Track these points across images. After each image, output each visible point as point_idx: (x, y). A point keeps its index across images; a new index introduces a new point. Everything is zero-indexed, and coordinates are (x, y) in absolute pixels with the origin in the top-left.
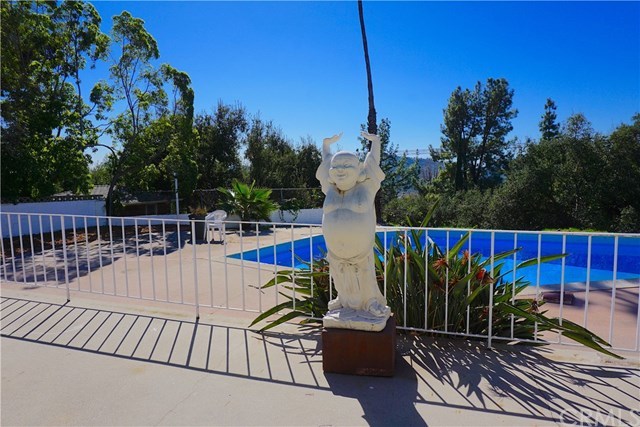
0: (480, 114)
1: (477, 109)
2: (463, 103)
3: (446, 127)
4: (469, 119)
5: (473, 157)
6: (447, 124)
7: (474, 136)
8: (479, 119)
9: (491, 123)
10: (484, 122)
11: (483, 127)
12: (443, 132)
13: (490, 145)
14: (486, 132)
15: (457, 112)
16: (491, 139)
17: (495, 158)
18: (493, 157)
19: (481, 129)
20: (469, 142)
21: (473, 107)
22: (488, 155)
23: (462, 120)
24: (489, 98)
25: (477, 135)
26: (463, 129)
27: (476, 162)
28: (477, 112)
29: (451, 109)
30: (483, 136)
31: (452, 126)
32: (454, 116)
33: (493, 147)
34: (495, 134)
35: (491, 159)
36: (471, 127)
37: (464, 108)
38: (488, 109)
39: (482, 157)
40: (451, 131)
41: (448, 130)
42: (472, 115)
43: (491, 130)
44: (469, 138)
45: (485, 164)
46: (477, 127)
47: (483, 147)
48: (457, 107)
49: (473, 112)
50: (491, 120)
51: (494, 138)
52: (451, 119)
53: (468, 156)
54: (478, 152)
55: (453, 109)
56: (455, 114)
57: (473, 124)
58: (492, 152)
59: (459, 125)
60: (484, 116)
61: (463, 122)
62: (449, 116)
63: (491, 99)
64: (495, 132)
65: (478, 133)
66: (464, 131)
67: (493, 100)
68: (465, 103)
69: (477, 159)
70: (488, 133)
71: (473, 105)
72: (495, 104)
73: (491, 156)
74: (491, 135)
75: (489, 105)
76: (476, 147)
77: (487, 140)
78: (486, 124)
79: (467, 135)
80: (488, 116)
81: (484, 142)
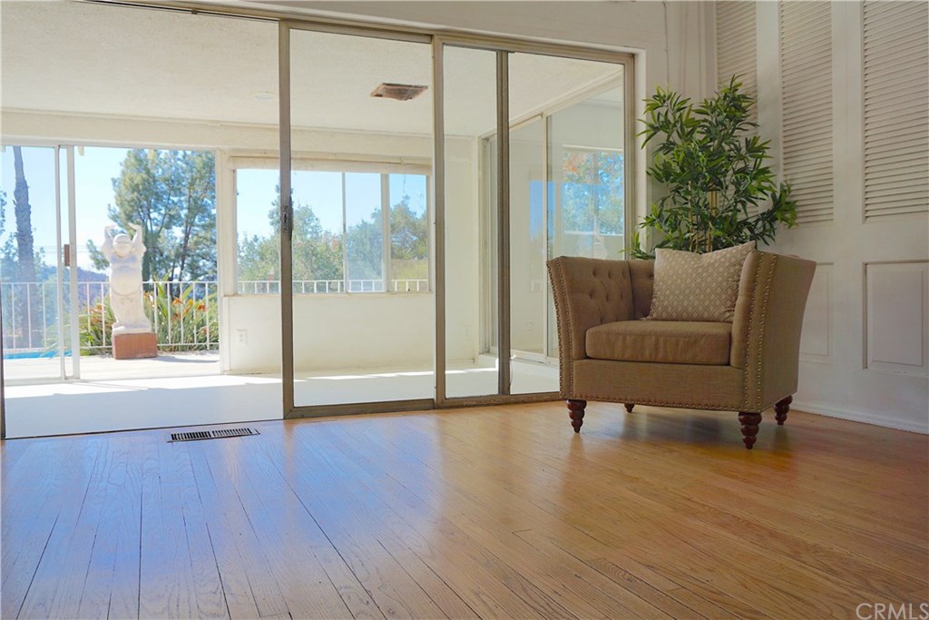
0: (178, 192)
1: (174, 184)
2: (148, 172)
3: (118, 209)
4: (159, 198)
5: (165, 262)
6: (121, 205)
7: (168, 227)
8: (176, 199)
9: (197, 208)
10: (185, 205)
11: (184, 213)
12: (115, 218)
13: (196, 243)
14: (189, 223)
15: (137, 185)
16: (197, 235)
17: (204, 265)
18: (201, 264)
19: (180, 216)
20: (159, 237)
21: (166, 180)
22: (193, 261)
23: (147, 199)
24: (192, 167)
25: (174, 227)
26: (149, 215)
27: (173, 271)
28: (172, 189)
29: (127, 179)
30: (183, 228)
31: (130, 209)
32: (133, 192)
33: (200, 247)
34: (203, 227)
35: (198, 267)
36: (163, 212)
37: (151, 180)
38: (192, 185)
39: (183, 263)
40: (130, 218)
41: (123, 216)
42: (164, 193)
43: (196, 220)
44: (160, 231)
45: (189, 275)
46: (172, 213)
47: (185, 246)
48: (139, 178)
49: (165, 187)
50: (196, 203)
51: (202, 233)
52: (129, 196)
53: (159, 262)
54: (177, 256)
55: (132, 180)
56: (135, 188)
57: (166, 207)
58: (198, 255)
59: (141, 207)
60: (184, 195)
61: (149, 202)
62: (124, 191)
63: (194, 170)
64: (203, 222)
65: (175, 224)
66: (150, 219)
67: (198, 171)
68: (152, 171)
69: (174, 267)
70: (192, 224)
71: (167, 176)
72: (201, 178)
73: (198, 261)
74: (196, 228)
75: (192, 179)
76: (173, 247)
77: (190, 236)
78: (189, 209)
79: (157, 225)
80: (190, 196)
81: (187, 237)
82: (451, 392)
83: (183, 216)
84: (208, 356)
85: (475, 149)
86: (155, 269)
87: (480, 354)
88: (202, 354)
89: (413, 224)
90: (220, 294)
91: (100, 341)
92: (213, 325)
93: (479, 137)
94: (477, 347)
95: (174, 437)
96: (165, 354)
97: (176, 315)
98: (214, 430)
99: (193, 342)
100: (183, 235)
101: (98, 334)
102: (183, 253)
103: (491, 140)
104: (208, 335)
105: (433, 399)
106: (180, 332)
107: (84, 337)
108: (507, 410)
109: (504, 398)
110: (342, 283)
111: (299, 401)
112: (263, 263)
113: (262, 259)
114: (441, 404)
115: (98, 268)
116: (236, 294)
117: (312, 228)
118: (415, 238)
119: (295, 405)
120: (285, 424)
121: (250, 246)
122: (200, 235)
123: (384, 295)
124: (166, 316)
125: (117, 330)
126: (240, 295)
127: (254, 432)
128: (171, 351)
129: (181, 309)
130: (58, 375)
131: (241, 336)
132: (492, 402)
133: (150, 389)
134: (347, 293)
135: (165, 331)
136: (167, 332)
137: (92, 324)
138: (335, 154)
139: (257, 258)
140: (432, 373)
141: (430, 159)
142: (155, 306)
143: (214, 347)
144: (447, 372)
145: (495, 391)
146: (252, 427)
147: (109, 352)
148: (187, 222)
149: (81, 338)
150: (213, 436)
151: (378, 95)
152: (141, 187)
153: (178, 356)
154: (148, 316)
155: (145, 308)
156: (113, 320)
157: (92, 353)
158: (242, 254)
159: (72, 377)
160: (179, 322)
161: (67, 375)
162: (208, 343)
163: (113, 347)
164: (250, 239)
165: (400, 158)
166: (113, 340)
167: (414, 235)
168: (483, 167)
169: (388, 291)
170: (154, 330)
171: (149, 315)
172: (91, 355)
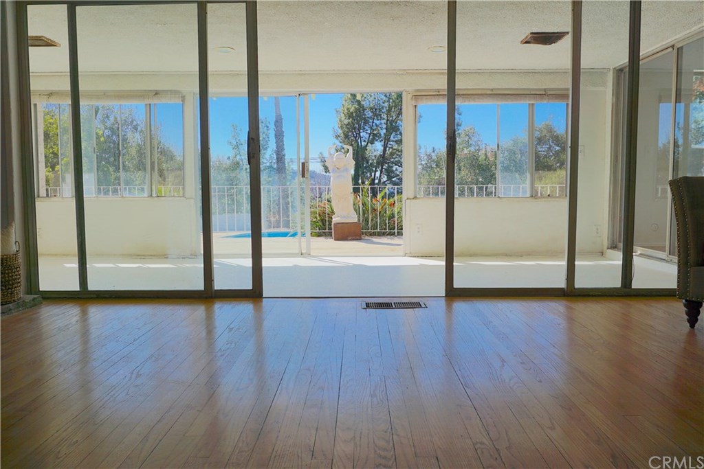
0: (379, 117)
1: (376, 112)
2: (359, 104)
3: (340, 131)
4: (366, 122)
5: (370, 168)
6: (342, 127)
7: (372, 143)
8: (378, 122)
9: (393, 128)
10: (385, 126)
11: (383, 132)
12: (337, 137)
13: (392, 154)
15: (352, 113)
16: (392, 148)
17: (396, 170)
18: (394, 169)
19: (380, 135)
20: (367, 150)
21: (371, 109)
22: (389, 166)
23: (358, 123)
24: (389, 99)
25: (376, 142)
26: (359, 134)
27: (375, 175)
28: (375, 115)
29: (346, 110)
30: (383, 143)
31: (347, 130)
32: (349, 118)
33: (394, 157)
34: (396, 141)
35: (393, 171)
36: (369, 132)
37: (361, 109)
38: (389, 111)
39: (382, 168)
40: (346, 136)
41: (342, 135)
42: (370, 118)
43: (392, 137)
44: (367, 145)
45: (386, 177)
46: (375, 132)
47: (383, 156)
48: (353, 108)
49: (371, 114)
50: (391, 124)
51: (396, 147)
52: (346, 122)
53: (366, 167)
54: (378, 163)
55: (348, 109)
56: (350, 115)
57: (371, 128)
58: (393, 163)
59: (355, 129)
60: (384, 119)
61: (360, 125)
62: (343, 118)
63: (391, 101)
64: (396, 139)
65: (377, 140)
66: (360, 137)
67: (394, 101)
68: (362, 103)
69: (376, 171)
70: (389, 140)
71: (372, 105)
72: (395, 107)
73: (392, 167)
74: (391, 143)
75: (389, 107)
76: (375, 156)
77: (387, 149)
78: (386, 129)
79: (365, 141)
80: (388, 120)
81: (385, 150)
82: (579, 283)
83: (383, 135)
84: (396, 240)
85: (610, 78)
86: (363, 173)
87: (608, 248)
88: (392, 239)
89: (557, 137)
90: (404, 196)
91: (324, 226)
92: (400, 217)
93: (615, 68)
94: (606, 243)
95: (368, 305)
96: (366, 238)
97: (374, 210)
98: (395, 301)
99: (385, 229)
100: (383, 148)
101: (323, 221)
102: (382, 160)
103: (625, 70)
104: (396, 225)
105: (563, 288)
106: (377, 222)
107: (313, 224)
108: (629, 302)
109: (626, 292)
110: (495, 187)
111: (457, 284)
112: (438, 169)
113: (437, 165)
114: (570, 293)
115: (326, 172)
116: (415, 198)
117: (475, 142)
118: (558, 148)
119: (454, 287)
120: (446, 300)
121: (429, 156)
122: (394, 148)
123: (528, 199)
124: (368, 210)
125: (335, 220)
126: (419, 198)
127: (423, 306)
128: (371, 235)
129: (378, 207)
130: (297, 251)
131: (419, 228)
132: (615, 293)
133: (354, 265)
134: (499, 197)
135: (367, 220)
136: (368, 222)
137: (320, 215)
138: (492, 90)
139: (434, 166)
140: (564, 263)
141: (568, 89)
142: (361, 203)
143: (400, 234)
144: (576, 263)
145: (619, 285)
146: (422, 301)
147: (330, 235)
148: (385, 139)
149: (312, 225)
150: (394, 307)
151: (526, 42)
152: (354, 114)
153: (375, 239)
154: (355, 210)
155: (354, 205)
156: (333, 213)
157: (319, 235)
158: (423, 163)
159: (306, 253)
160: (377, 215)
161: (303, 252)
162: (396, 231)
163: (333, 231)
164: (429, 151)
165: (545, 90)
166: (333, 226)
167: (558, 146)
168: (616, 94)
169: (532, 196)
170: (359, 220)
171: (357, 210)
172: (318, 236)
